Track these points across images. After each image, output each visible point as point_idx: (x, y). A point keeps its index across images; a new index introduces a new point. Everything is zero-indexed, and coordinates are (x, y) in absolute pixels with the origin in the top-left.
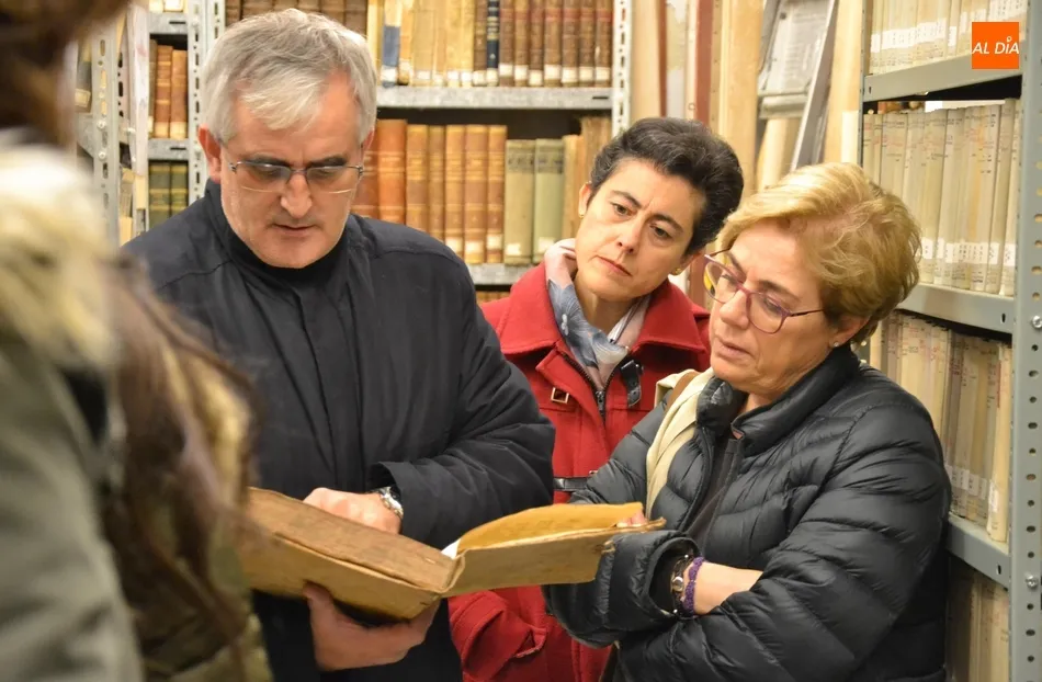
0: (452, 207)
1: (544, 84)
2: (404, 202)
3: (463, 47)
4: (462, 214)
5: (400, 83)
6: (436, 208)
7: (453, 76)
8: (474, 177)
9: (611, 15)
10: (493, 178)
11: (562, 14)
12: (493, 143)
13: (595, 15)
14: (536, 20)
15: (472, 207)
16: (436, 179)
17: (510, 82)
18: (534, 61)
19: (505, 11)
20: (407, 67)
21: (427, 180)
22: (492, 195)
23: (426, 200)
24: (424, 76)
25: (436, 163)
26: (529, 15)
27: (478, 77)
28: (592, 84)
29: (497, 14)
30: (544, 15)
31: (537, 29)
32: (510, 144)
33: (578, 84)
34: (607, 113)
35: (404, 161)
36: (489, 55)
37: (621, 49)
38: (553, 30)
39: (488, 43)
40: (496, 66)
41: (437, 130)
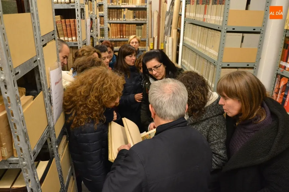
0: (131, 33)
1: (140, 20)
2: (126, 32)
3: (132, 16)
4: (132, 33)
5: (125, 20)
6: (129, 33)
7: (131, 19)
8: (133, 30)
9: (146, 13)
10: (135, 30)
12: (135, 26)
15: (133, 33)
16: (129, 30)
17: (136, 20)
18: (139, 18)
20: (126, 19)
21: (128, 30)
22: (135, 31)
23: (128, 32)
24: (128, 19)
25: (129, 28)
26: (138, 13)
27: (133, 19)
28: (145, 20)
30: (140, 13)
31: (139, 15)
32: (137, 26)
33: (143, 20)
34: (146, 23)
35: (126, 28)
36: (134, 17)
37: (147, 17)
38: (141, 15)
41: (129, 25)
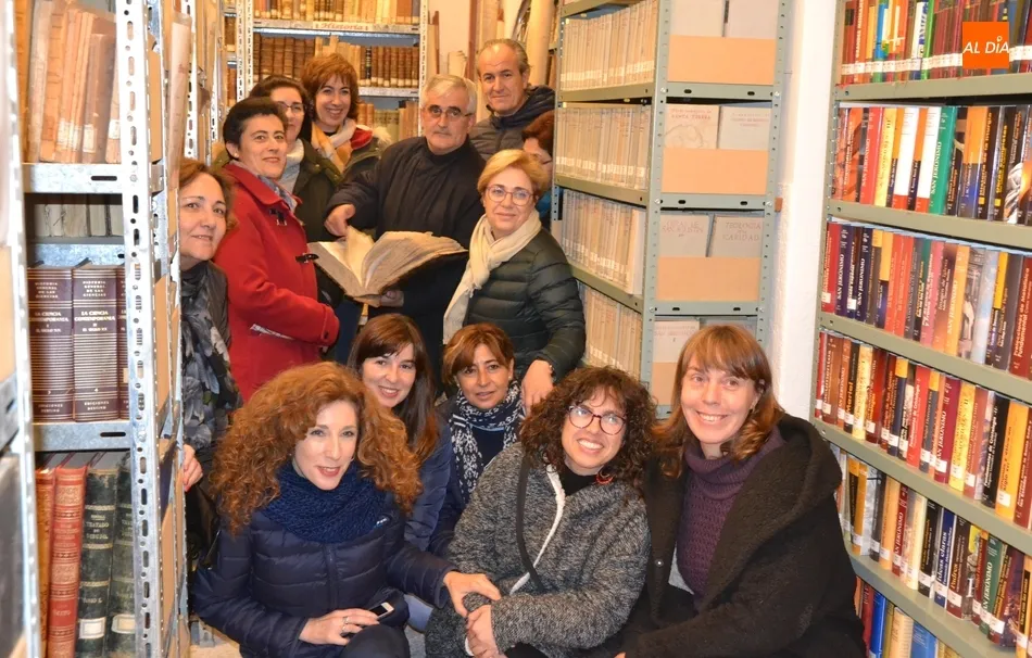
1: (390, 86)
9: (418, 59)
11: (398, 57)
12: (369, 111)
13: (412, 58)
14: (387, 59)
17: (376, 85)
18: (386, 76)
19: (374, 55)
26: (384, 56)
29: (370, 56)
30: (390, 56)
31: (387, 63)
32: (377, 111)
33: (405, 86)
34: (417, 99)
36: (367, 73)
37: (423, 73)
38: (394, 63)
39: (366, 67)
40: (370, 78)
